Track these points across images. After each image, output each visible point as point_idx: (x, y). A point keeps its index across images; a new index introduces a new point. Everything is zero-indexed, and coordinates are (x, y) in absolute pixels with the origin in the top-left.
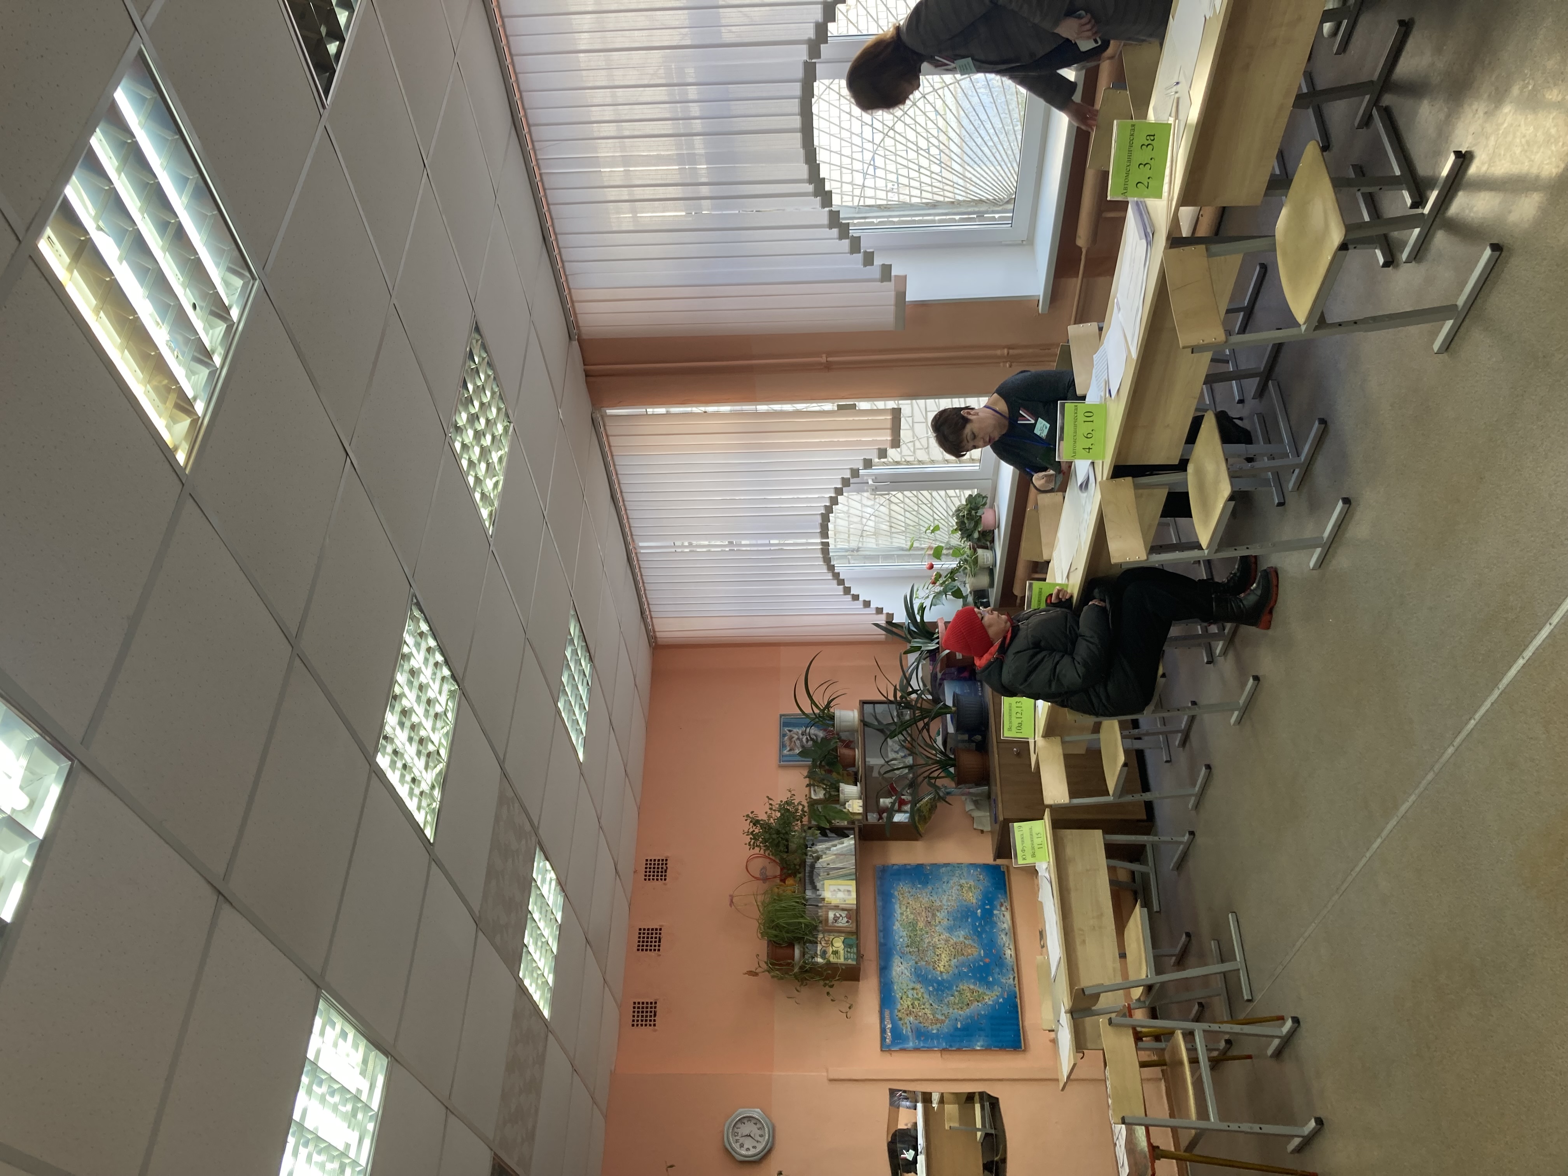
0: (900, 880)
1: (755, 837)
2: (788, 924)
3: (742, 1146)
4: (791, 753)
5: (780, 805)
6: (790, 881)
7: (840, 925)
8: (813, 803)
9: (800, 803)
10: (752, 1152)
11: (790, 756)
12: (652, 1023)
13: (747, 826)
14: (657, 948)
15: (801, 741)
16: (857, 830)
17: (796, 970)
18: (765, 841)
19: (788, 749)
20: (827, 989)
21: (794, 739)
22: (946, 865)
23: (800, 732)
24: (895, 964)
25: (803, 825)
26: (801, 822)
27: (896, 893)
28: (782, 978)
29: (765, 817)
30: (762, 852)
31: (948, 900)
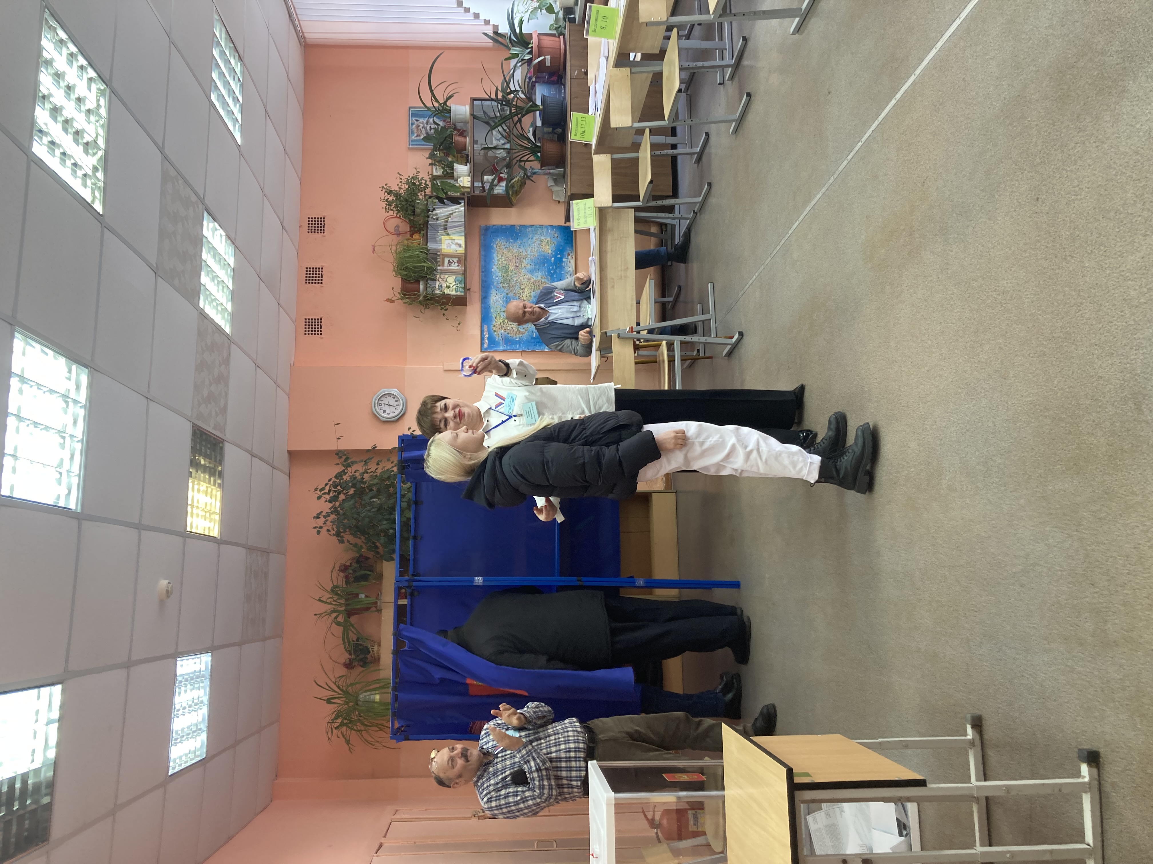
0: (498, 236)
1: (389, 203)
2: (415, 267)
3: (384, 412)
4: (418, 138)
5: (408, 180)
6: (416, 236)
7: (453, 268)
8: (434, 178)
9: (422, 179)
10: (392, 415)
11: (417, 141)
12: (319, 333)
13: (383, 195)
14: (320, 281)
15: (426, 129)
16: (466, 199)
17: (421, 298)
18: (396, 206)
19: (416, 135)
20: (443, 311)
21: (420, 128)
22: (532, 226)
23: (425, 122)
24: (492, 295)
25: (425, 195)
26: (425, 192)
27: (495, 246)
28: (410, 304)
29: (397, 189)
30: (395, 215)
31: (532, 251)
